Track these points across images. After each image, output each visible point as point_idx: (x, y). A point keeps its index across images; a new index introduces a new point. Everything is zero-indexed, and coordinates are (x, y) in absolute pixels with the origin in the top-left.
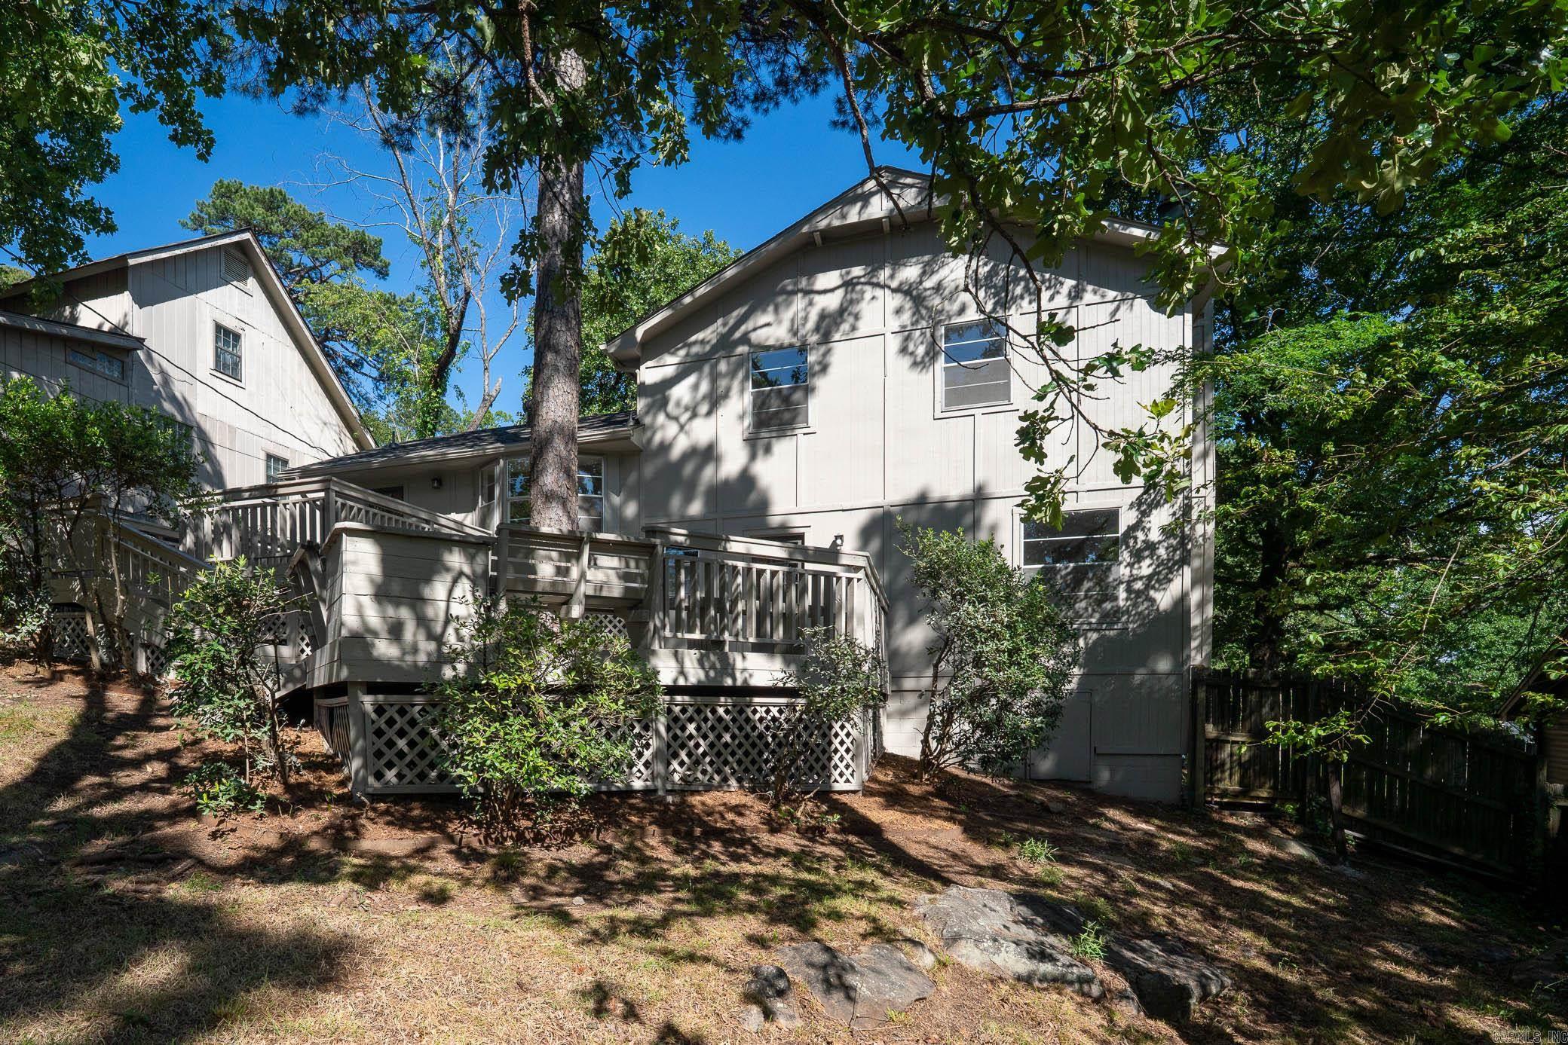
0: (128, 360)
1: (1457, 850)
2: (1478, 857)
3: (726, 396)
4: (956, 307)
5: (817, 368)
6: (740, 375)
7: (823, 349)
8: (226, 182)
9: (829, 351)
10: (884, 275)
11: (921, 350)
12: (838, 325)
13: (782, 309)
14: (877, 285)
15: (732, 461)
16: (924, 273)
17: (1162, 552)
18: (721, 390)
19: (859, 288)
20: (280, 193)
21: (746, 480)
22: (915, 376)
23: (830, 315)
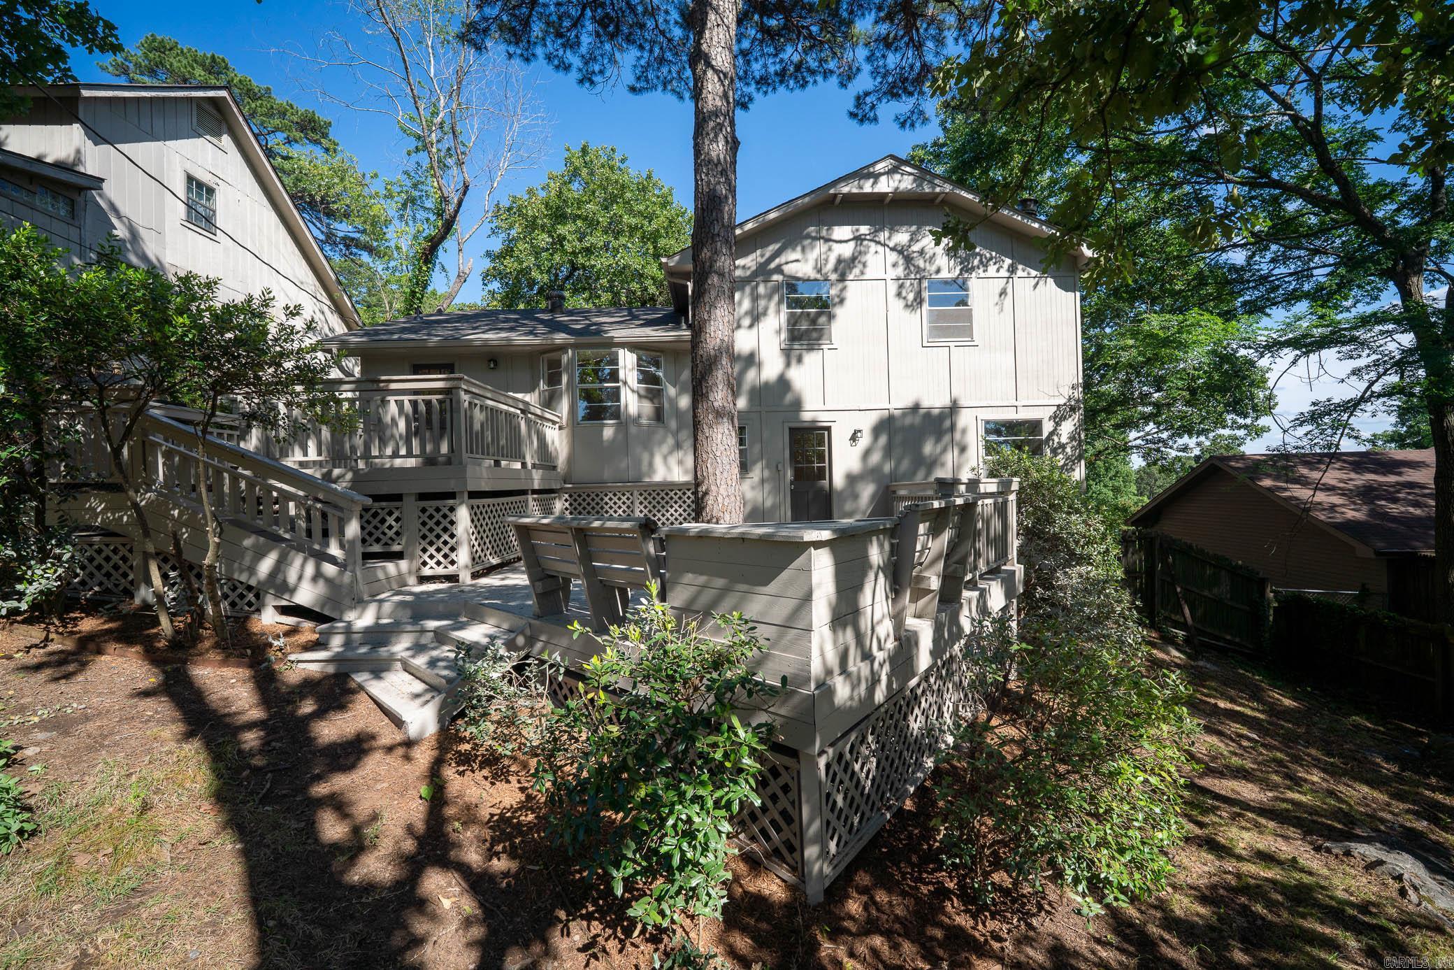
0: (80, 200)
1: (1228, 637)
2: (1237, 640)
3: (765, 313)
4: (934, 268)
5: (837, 300)
6: (776, 298)
7: (840, 286)
8: (159, 38)
9: (844, 288)
10: (883, 236)
11: (911, 297)
12: (851, 269)
13: (808, 251)
14: (878, 243)
15: (771, 367)
16: (911, 240)
17: (1068, 450)
18: (760, 309)
19: (865, 243)
20: (223, 60)
21: (783, 384)
22: (906, 314)
23: (845, 261)
